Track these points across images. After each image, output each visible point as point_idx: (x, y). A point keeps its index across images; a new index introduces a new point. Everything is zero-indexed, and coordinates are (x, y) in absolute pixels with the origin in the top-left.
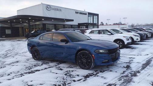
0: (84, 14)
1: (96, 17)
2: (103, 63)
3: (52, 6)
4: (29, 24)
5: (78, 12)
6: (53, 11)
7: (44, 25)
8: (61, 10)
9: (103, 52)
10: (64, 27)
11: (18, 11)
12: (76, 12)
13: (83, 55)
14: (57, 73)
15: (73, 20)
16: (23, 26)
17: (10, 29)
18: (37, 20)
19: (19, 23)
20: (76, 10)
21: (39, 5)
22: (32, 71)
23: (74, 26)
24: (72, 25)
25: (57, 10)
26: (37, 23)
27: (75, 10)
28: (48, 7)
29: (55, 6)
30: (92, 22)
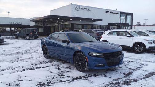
0: (115, 13)
1: (130, 16)
2: (96, 66)
3: (81, 6)
4: (58, 24)
5: (109, 12)
6: (81, 11)
7: (72, 25)
8: (90, 10)
9: (98, 55)
10: (93, 26)
11: (51, 11)
12: (106, 11)
13: (79, 57)
14: (52, 72)
15: (101, 20)
16: (54, 26)
17: (43, 28)
18: (65, 20)
19: (51, 22)
20: (107, 10)
21: (69, 5)
22: (34, 68)
23: (103, 26)
24: (101, 25)
25: (86, 10)
26: (67, 23)
27: (105, 9)
28: (77, 8)
29: (84, 6)
30: (124, 22)
